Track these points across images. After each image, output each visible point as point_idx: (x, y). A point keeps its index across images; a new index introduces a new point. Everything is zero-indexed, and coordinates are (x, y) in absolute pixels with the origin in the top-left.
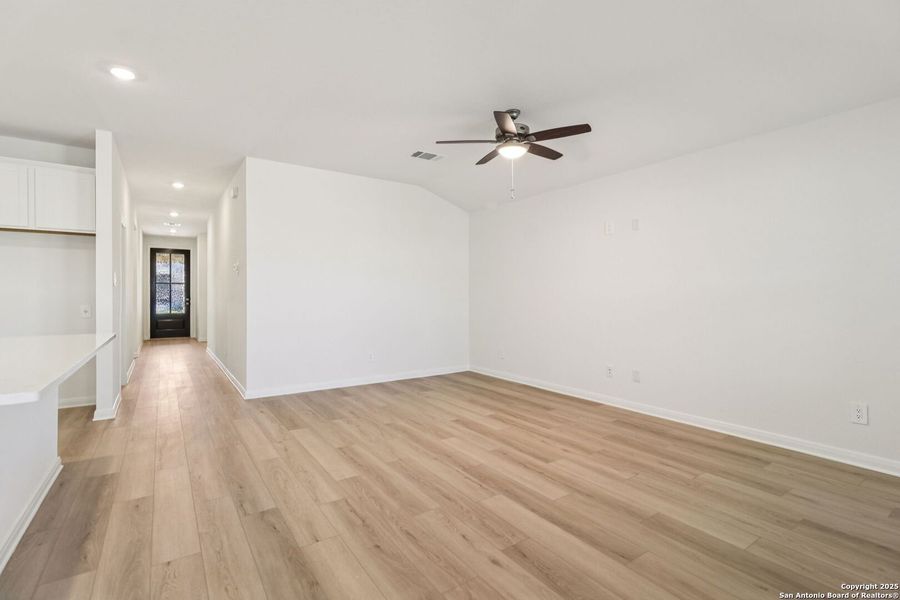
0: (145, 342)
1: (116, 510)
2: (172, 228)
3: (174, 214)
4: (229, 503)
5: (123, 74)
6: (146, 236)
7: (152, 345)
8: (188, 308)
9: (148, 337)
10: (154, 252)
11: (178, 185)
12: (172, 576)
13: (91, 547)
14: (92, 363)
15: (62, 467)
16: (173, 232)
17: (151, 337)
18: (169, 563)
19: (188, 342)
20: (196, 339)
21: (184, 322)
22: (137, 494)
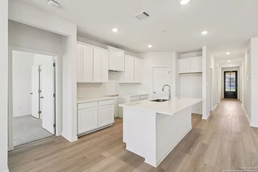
0: (222, 99)
1: (199, 144)
2: (230, 65)
3: (229, 61)
4: (229, 158)
5: (204, 33)
6: (222, 68)
7: (224, 100)
8: (236, 90)
9: (223, 97)
10: (225, 72)
11: (228, 53)
12: (205, 168)
13: (191, 149)
14: (201, 102)
15: (192, 128)
16: (230, 66)
17: (224, 98)
18: (206, 165)
19: (236, 101)
20: (239, 100)
21: (235, 94)
22: (205, 142)
